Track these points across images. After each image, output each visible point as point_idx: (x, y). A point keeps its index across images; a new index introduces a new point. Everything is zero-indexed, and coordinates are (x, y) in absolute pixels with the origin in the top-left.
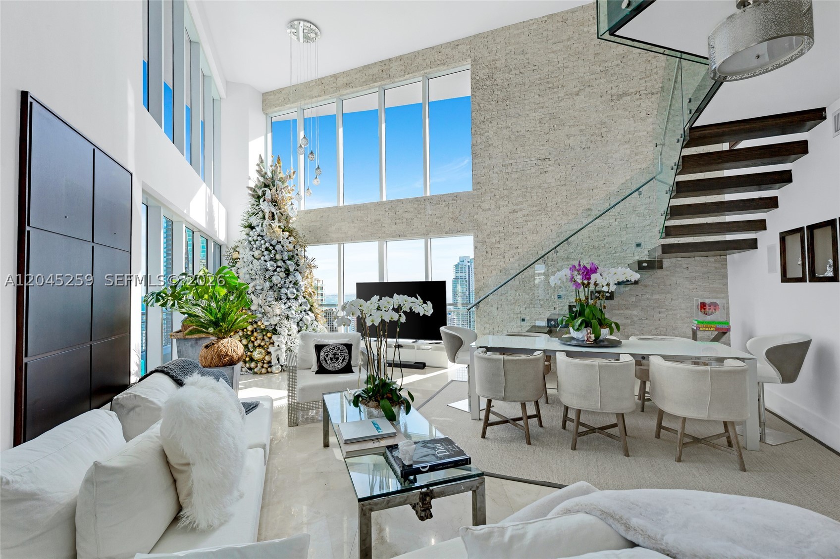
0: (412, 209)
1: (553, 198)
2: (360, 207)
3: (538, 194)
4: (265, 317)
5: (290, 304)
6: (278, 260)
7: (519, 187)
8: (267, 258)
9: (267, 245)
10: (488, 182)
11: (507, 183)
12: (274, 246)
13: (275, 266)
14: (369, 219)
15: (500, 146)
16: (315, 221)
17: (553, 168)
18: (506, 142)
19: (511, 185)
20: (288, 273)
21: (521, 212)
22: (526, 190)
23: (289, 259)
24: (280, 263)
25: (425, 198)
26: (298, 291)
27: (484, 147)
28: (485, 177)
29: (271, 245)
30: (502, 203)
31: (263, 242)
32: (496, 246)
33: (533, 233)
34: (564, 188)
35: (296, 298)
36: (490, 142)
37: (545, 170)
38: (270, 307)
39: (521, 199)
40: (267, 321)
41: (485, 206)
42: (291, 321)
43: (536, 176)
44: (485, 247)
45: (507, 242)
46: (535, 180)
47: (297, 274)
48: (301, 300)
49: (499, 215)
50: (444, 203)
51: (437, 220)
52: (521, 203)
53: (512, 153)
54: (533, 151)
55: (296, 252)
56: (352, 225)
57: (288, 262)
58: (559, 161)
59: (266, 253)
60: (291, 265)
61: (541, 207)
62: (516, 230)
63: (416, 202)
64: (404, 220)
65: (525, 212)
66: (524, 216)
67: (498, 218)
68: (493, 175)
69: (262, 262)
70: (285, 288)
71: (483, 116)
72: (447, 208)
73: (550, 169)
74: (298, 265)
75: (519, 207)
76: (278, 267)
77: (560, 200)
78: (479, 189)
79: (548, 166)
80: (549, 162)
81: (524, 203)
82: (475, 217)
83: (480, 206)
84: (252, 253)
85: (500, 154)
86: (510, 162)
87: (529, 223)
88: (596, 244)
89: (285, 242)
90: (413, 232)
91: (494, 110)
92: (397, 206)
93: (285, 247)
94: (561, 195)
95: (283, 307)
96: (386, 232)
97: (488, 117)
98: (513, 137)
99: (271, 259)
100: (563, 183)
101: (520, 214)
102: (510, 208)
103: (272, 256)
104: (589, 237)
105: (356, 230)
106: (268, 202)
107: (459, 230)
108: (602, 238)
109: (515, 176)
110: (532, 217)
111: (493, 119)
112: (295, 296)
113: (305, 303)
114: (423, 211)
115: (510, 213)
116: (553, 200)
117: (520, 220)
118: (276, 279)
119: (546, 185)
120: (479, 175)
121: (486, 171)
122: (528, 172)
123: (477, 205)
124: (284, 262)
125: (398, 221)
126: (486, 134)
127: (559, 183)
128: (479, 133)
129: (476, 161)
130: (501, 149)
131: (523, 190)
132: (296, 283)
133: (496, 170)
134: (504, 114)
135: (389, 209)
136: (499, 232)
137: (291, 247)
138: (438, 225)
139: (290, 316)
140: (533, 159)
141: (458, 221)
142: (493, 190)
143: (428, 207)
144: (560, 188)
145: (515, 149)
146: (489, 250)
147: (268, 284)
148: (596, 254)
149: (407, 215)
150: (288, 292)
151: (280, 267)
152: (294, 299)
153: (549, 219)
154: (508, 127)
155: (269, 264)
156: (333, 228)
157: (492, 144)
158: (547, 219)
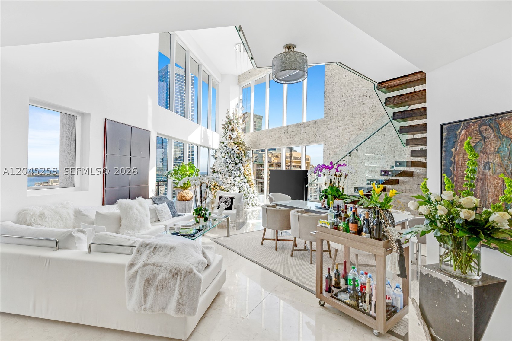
0: (295, 130)
1: (367, 120)
2: (273, 130)
3: (359, 118)
4: (224, 184)
5: (236, 179)
6: (232, 158)
7: (348, 114)
8: (227, 157)
9: (228, 151)
10: (332, 112)
11: (342, 112)
12: (230, 151)
13: (231, 160)
14: (276, 136)
15: (339, 90)
16: (255, 138)
17: (368, 101)
18: (342, 88)
19: (344, 113)
20: (236, 164)
21: (349, 129)
22: (352, 116)
23: (237, 157)
24: (233, 159)
25: (301, 124)
26: (240, 173)
27: (330, 92)
28: (330, 110)
29: (229, 151)
30: (339, 125)
31: (226, 149)
32: (335, 150)
33: (355, 142)
34: (374, 113)
35: (239, 176)
36: (334, 89)
37: (364, 103)
38: (226, 179)
39: (349, 122)
40: (225, 186)
41: (330, 126)
42: (236, 187)
43: (358, 107)
44: (329, 150)
45: (341, 148)
46: (357, 109)
47: (241, 165)
48: (242, 177)
49: (337, 132)
50: (310, 126)
51: (306, 136)
52: (349, 124)
53: (345, 94)
54: (357, 91)
55: (241, 154)
56: (269, 139)
57: (236, 159)
58: (372, 96)
59: (227, 154)
60: (237, 160)
61: (360, 126)
62: (345, 141)
63: (297, 126)
64: (291, 136)
65: (351, 130)
66: (351, 132)
67: (336, 134)
68: (335, 108)
69: (225, 158)
70: (234, 171)
71: (331, 74)
72: (311, 129)
73: (366, 102)
74: (242, 160)
75: (348, 126)
76: (232, 161)
77: (371, 121)
78: (327, 117)
79: (365, 100)
80: (366, 98)
81: (351, 124)
82: (325, 133)
83: (327, 127)
84: (222, 155)
85: (339, 95)
86: (344, 99)
87: (353, 136)
88: (393, 149)
89: (236, 150)
90: (295, 143)
91: (337, 69)
92: (288, 129)
93: (235, 152)
94: (372, 118)
95: (233, 180)
96: (284, 143)
97: (333, 74)
98: (346, 84)
99: (229, 158)
100: (374, 110)
101: (348, 130)
102: (343, 127)
103: (229, 156)
104: (388, 145)
105: (271, 142)
106: (229, 131)
107: (316, 141)
108: (396, 145)
109: (346, 108)
110: (355, 132)
111: (336, 74)
112: (239, 175)
113: (244, 178)
114: (299, 131)
115: (343, 130)
116: (368, 121)
117: (348, 135)
118: (230, 167)
119: (363, 112)
120: (328, 109)
121: (331, 106)
122: (353, 105)
123: (326, 127)
124: (234, 158)
125: (288, 137)
126: (332, 84)
127: (371, 110)
128: (328, 84)
129: (326, 101)
130: (339, 92)
131: (350, 116)
132: (240, 169)
133: (336, 105)
134: (342, 71)
135: (285, 130)
136: (337, 142)
137: (238, 152)
138: (306, 139)
139: (235, 184)
140: (357, 96)
141: (316, 136)
142: (334, 117)
143: (302, 129)
144: (372, 114)
145: (347, 91)
146: (331, 152)
147: (227, 169)
148: (393, 156)
149: (292, 134)
150: (236, 173)
151: (233, 161)
152: (238, 176)
153: (364, 133)
154: (343, 78)
155: (228, 160)
156: (262, 141)
157: (335, 90)
158: (363, 133)
